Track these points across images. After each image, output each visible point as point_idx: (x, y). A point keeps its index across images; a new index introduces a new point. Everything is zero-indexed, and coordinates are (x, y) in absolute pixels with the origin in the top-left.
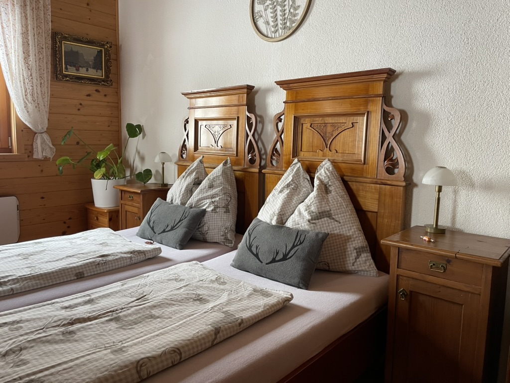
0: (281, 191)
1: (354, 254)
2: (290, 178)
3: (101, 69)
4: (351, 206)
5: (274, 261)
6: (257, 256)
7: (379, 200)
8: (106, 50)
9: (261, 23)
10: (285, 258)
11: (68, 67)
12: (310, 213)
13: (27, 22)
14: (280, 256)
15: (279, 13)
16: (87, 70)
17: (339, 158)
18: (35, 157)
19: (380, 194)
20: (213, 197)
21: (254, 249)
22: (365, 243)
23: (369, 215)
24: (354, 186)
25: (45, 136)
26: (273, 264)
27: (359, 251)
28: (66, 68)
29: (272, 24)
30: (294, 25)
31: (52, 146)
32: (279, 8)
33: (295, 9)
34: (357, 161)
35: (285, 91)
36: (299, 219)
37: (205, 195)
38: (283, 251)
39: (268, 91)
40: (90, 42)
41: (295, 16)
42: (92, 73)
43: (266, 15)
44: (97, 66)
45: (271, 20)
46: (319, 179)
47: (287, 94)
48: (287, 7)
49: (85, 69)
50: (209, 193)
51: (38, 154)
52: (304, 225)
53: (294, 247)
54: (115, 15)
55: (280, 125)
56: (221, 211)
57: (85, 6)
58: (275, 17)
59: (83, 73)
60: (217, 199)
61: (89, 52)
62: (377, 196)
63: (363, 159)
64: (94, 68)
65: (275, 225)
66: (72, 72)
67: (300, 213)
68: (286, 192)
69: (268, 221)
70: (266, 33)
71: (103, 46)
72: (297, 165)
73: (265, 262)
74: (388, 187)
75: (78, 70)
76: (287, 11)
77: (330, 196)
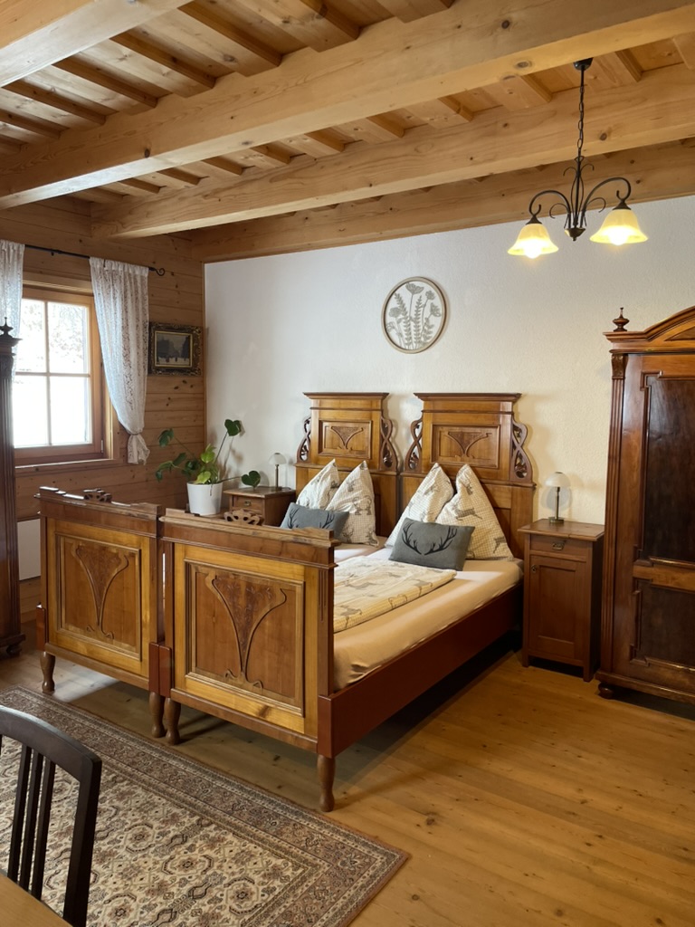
0: (426, 493)
1: (495, 544)
2: (433, 481)
3: (189, 357)
4: (489, 505)
5: (432, 551)
6: (415, 549)
7: (512, 499)
8: (195, 336)
9: (393, 334)
10: (441, 548)
11: (160, 358)
12: (457, 511)
13: (127, 316)
14: (437, 547)
15: (413, 328)
16: (176, 360)
17: (476, 463)
18: (130, 461)
19: (512, 493)
20: (354, 500)
21: (412, 544)
22: (503, 535)
23: (504, 511)
24: (490, 487)
25: (140, 437)
26: (432, 554)
27: (498, 541)
28: (158, 360)
29: (405, 336)
30: (428, 341)
31: (146, 449)
32: (412, 324)
33: (430, 327)
34: (493, 466)
35: (423, 402)
36: (447, 517)
37: (346, 498)
38: (438, 543)
39: (402, 397)
40: (181, 329)
41: (429, 333)
42: (181, 363)
43: (399, 327)
44: (185, 355)
45: (404, 333)
46: (460, 482)
47: (425, 405)
48: (420, 324)
49: (174, 359)
50: (349, 497)
51: (134, 459)
52: (453, 522)
53: (448, 539)
54: (201, 295)
55: (418, 432)
56: (364, 513)
57: (174, 288)
58: (408, 331)
59: (173, 363)
60: (359, 502)
61: (177, 339)
62: (510, 495)
63: (497, 464)
64: (182, 357)
65: (427, 524)
66: (163, 363)
67: (448, 512)
68: (431, 494)
69: (419, 520)
70: (399, 344)
71: (191, 331)
72: (437, 471)
73: (423, 553)
74: (519, 488)
75: (168, 361)
76: (421, 328)
77: (472, 497)
